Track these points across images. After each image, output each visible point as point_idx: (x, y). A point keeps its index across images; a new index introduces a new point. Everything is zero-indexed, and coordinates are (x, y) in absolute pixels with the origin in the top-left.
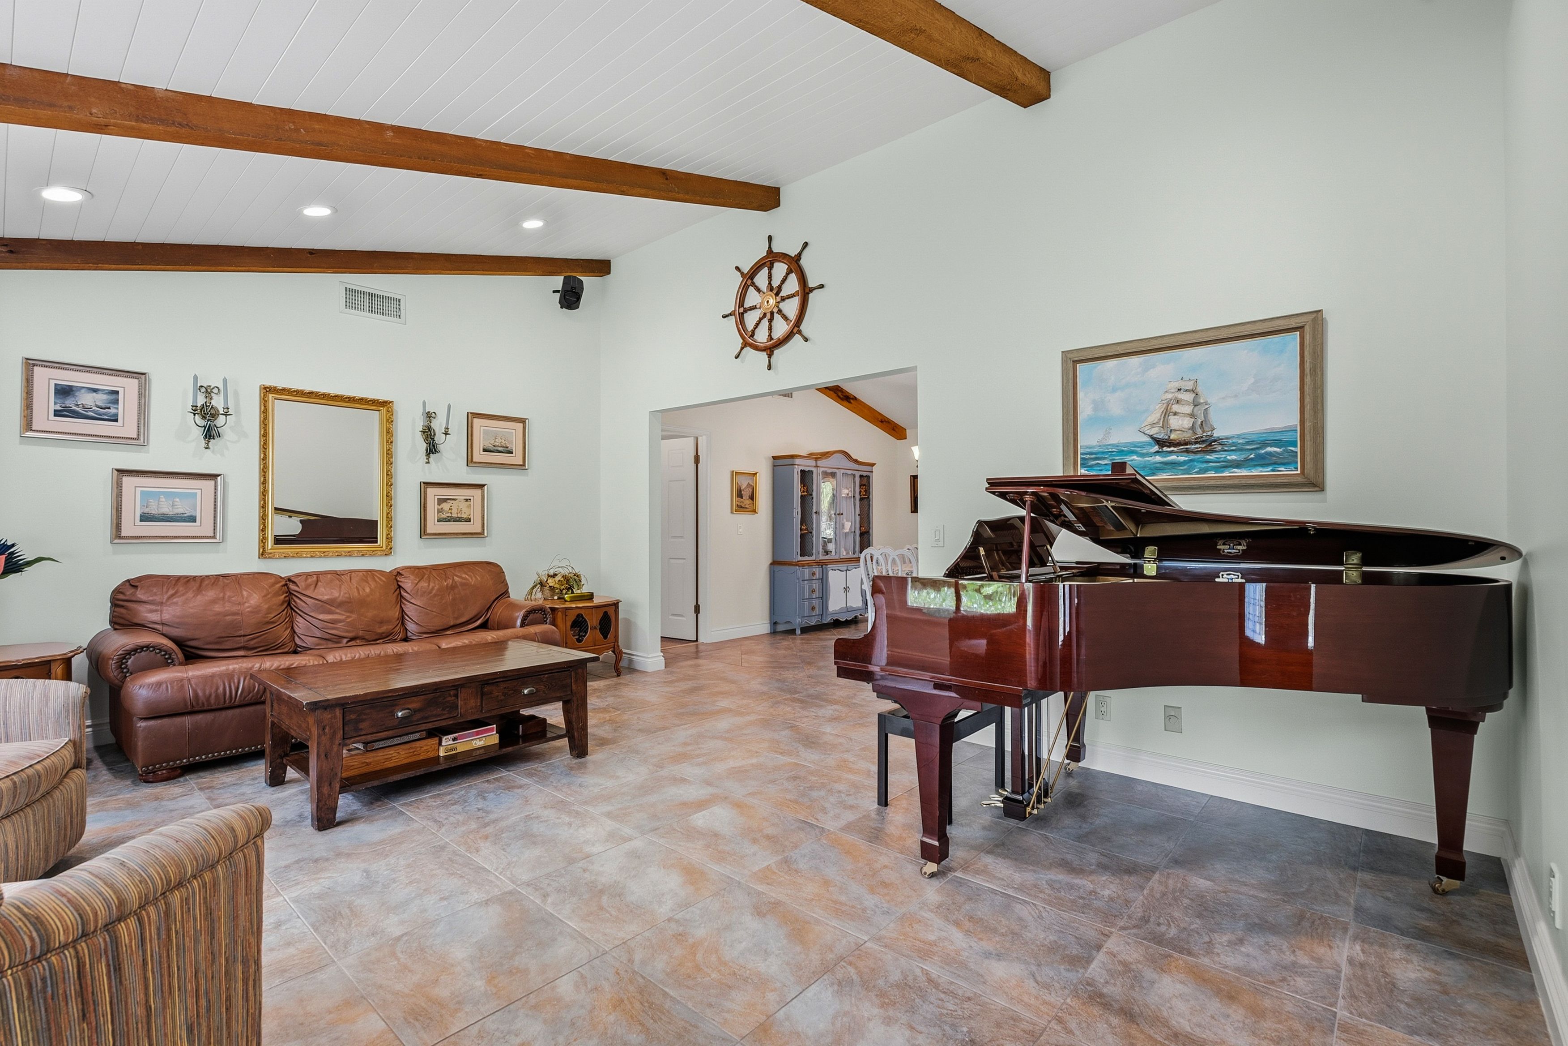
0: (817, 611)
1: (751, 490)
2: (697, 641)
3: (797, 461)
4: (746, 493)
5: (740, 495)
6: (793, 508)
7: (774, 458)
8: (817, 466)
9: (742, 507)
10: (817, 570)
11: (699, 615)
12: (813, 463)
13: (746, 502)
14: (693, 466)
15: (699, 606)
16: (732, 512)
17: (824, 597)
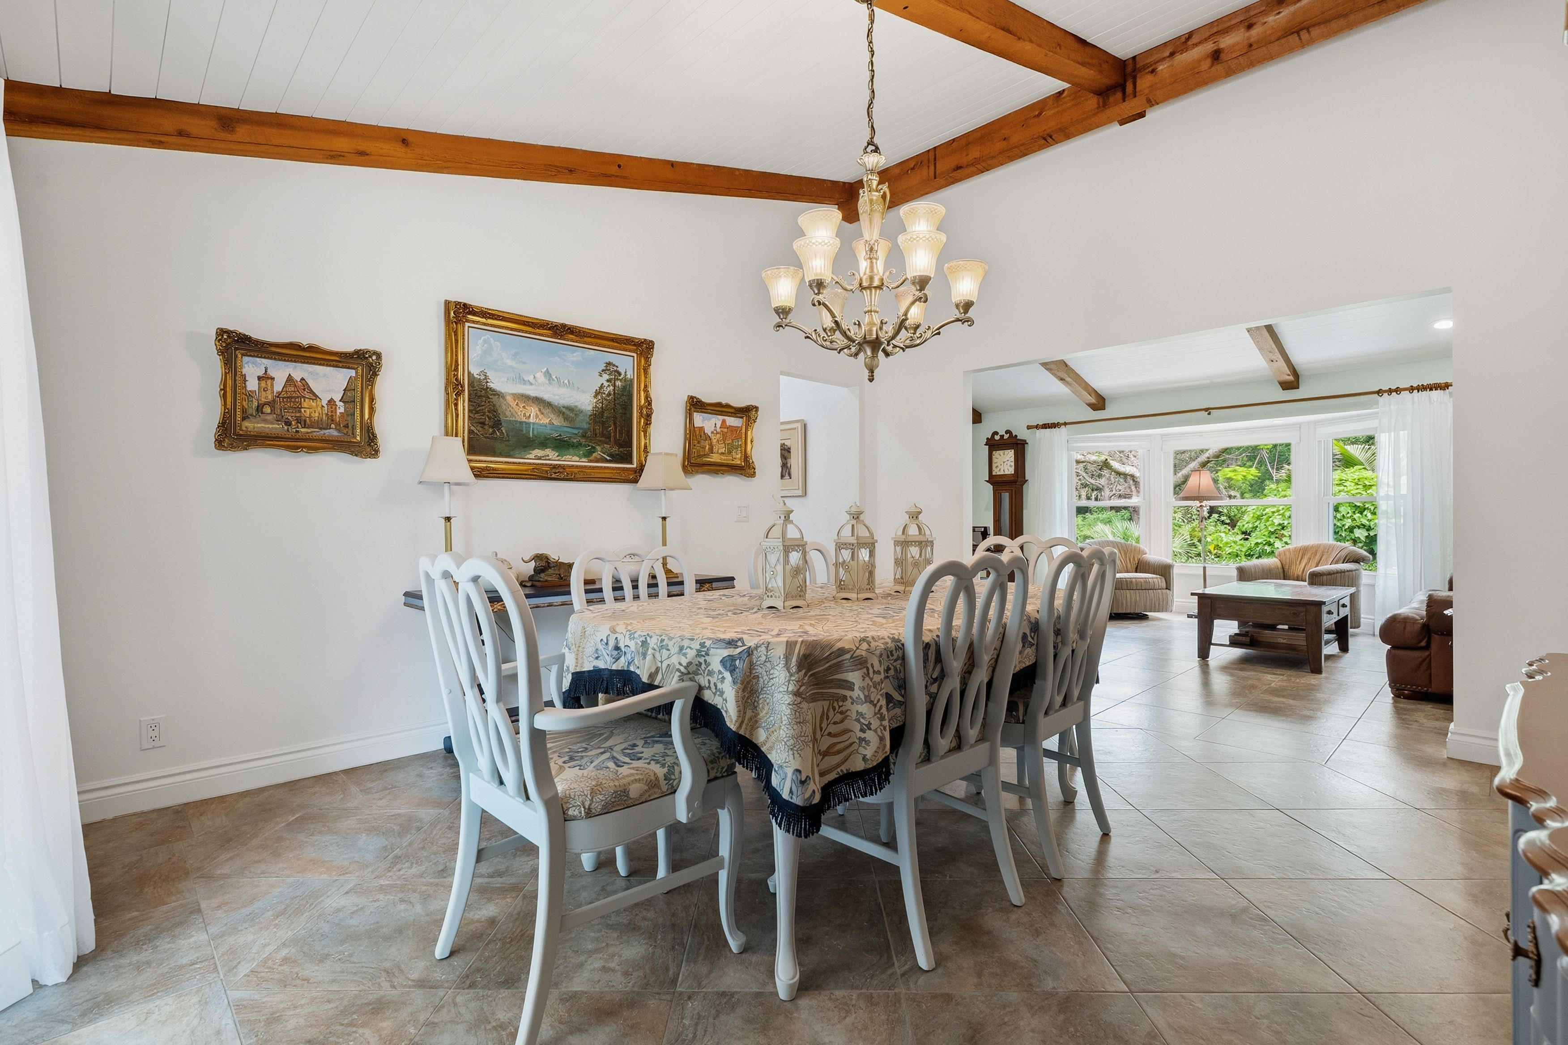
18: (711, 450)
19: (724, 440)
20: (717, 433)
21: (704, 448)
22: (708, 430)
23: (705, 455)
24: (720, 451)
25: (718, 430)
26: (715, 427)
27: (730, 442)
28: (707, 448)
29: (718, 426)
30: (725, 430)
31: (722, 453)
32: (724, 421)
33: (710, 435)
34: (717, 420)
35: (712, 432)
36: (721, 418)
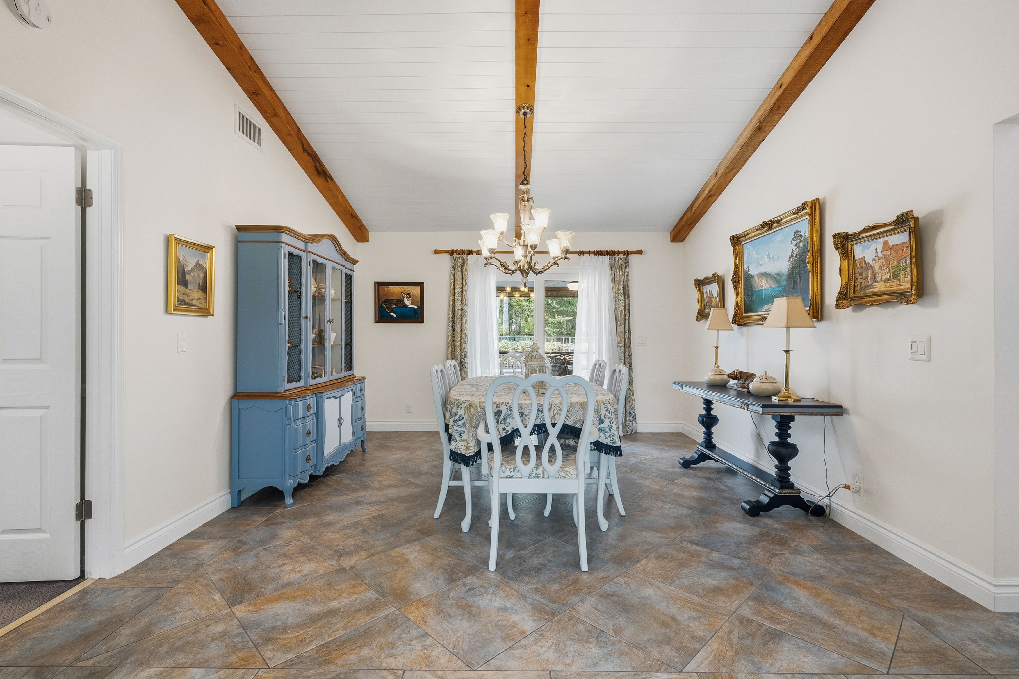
0: (313, 462)
1: (202, 276)
2: (82, 576)
3: (285, 238)
4: (193, 278)
5: (183, 281)
6: (278, 309)
7: (240, 228)
8: (306, 251)
9: (185, 303)
10: (311, 401)
11: (88, 522)
12: (301, 245)
13: (195, 295)
14: (74, 210)
15: (89, 504)
16: (167, 311)
17: (319, 440)
18: (874, 280)
19: (888, 264)
20: (879, 259)
21: (866, 278)
22: (869, 260)
23: (868, 287)
24: (883, 279)
25: (880, 255)
26: (877, 252)
27: (896, 264)
28: (869, 277)
29: (879, 251)
30: (889, 252)
31: (887, 280)
32: (886, 243)
33: (871, 263)
34: (879, 244)
35: (874, 260)
36: (881, 240)
